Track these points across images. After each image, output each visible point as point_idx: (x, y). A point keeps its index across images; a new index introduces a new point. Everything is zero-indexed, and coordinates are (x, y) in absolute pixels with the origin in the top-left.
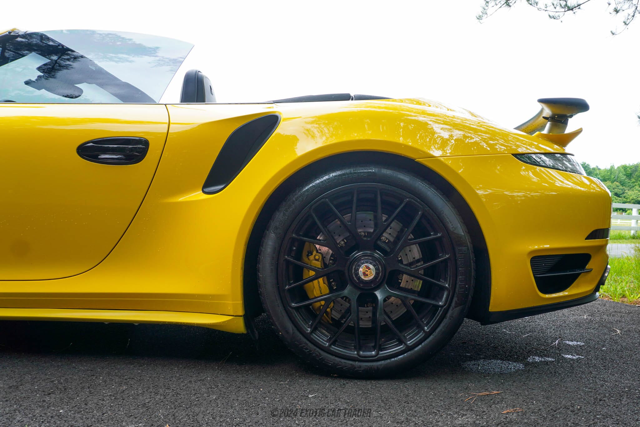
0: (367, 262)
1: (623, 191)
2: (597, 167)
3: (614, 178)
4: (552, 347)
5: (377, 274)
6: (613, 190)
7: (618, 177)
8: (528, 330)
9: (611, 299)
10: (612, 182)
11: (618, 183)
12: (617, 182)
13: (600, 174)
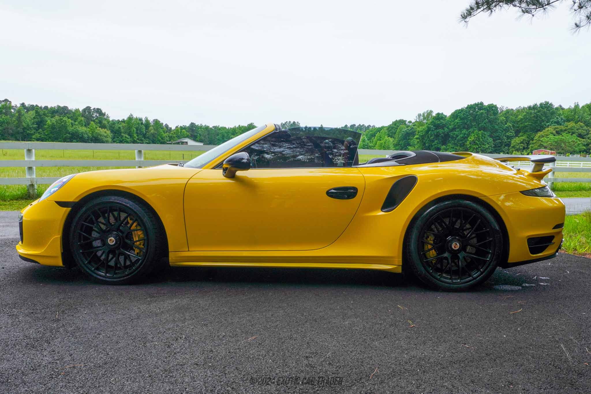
0: (456, 242)
1: (588, 131)
2: (561, 106)
3: (578, 118)
4: (533, 280)
5: (460, 247)
6: (577, 131)
7: (582, 117)
8: (518, 271)
9: (566, 251)
10: (576, 123)
11: (582, 124)
12: (581, 122)
13: (563, 114)
